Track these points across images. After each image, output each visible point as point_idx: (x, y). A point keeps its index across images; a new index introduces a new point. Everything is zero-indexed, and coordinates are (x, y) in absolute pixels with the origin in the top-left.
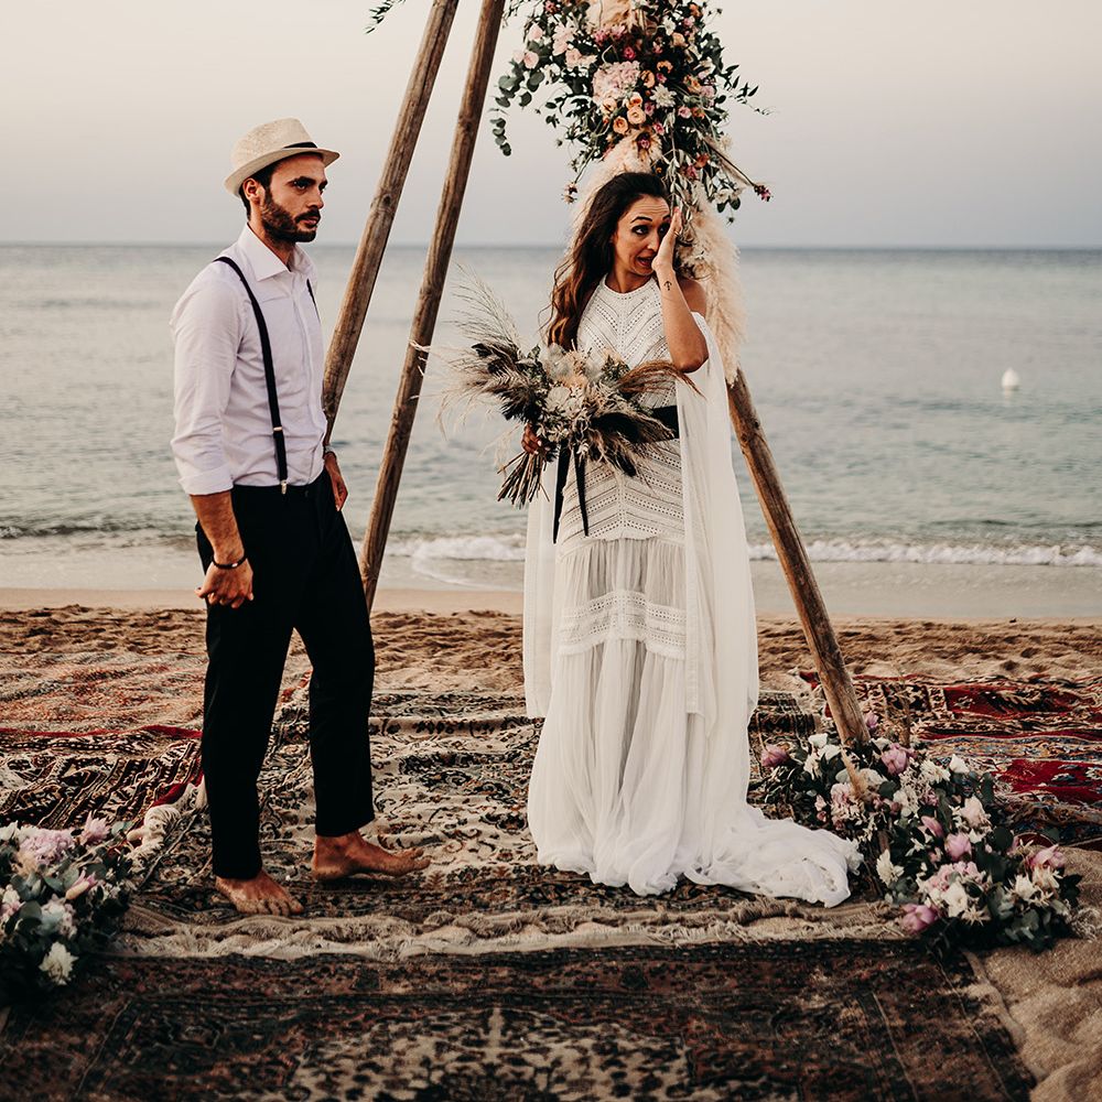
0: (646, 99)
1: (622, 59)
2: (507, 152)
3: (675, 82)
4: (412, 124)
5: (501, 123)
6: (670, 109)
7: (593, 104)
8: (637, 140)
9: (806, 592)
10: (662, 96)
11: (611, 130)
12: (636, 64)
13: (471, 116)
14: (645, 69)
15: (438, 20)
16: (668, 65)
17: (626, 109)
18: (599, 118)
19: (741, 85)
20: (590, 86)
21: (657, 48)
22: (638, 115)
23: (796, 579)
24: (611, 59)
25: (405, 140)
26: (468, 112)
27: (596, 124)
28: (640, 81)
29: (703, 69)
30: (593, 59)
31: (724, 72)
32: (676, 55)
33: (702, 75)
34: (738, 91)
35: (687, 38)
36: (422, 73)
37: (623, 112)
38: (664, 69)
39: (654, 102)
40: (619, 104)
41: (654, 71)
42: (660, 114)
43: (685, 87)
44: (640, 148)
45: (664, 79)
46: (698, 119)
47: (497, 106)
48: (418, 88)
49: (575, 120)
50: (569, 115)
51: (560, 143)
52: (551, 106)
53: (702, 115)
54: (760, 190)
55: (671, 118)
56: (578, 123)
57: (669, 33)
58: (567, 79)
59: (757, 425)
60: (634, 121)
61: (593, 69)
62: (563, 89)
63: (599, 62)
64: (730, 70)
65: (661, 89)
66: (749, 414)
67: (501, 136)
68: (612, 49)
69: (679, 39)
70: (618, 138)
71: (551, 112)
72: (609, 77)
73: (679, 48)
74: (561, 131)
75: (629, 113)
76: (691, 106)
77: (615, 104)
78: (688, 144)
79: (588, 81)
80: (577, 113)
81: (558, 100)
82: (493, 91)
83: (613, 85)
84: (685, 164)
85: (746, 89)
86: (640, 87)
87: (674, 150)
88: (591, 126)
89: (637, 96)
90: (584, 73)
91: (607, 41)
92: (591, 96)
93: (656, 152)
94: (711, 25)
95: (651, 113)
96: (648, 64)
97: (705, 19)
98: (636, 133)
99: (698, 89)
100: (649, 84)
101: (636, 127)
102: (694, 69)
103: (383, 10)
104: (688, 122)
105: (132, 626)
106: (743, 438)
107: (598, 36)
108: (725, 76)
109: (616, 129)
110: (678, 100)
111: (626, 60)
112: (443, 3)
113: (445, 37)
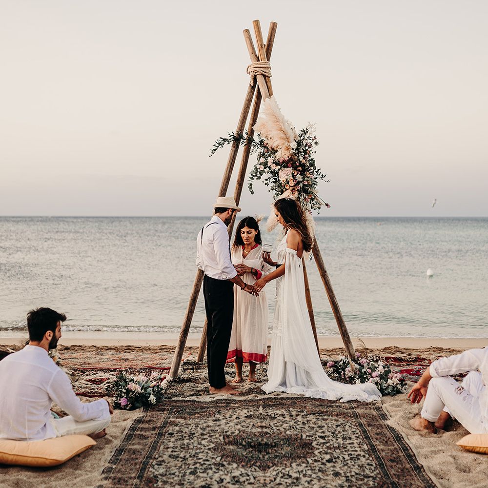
0: (294, 179)
1: (287, 167)
2: (252, 193)
3: (302, 173)
4: (225, 185)
5: (251, 185)
6: (301, 182)
7: (279, 180)
8: (292, 190)
10: (299, 178)
11: (284, 188)
12: (292, 168)
13: (241, 181)
14: (294, 170)
15: (233, 154)
16: (300, 168)
17: (289, 182)
18: (281, 184)
19: (321, 174)
20: (278, 174)
21: (297, 164)
22: (292, 183)
23: (337, 315)
24: (284, 167)
25: (224, 190)
26: (240, 180)
27: (280, 186)
28: (293, 174)
29: (310, 170)
30: (279, 167)
32: (303, 165)
34: (320, 176)
35: (306, 161)
36: (228, 170)
38: (299, 170)
39: (297, 180)
40: (287, 180)
41: (297, 170)
42: (298, 183)
43: (305, 175)
44: (293, 193)
45: (299, 173)
46: (309, 184)
47: (250, 179)
48: (227, 174)
50: (272, 183)
51: (270, 191)
52: (266, 180)
53: (311, 184)
54: (327, 205)
55: (301, 185)
56: (275, 185)
57: (301, 160)
58: (271, 172)
59: (326, 272)
60: (290, 185)
61: (279, 170)
62: (270, 175)
63: (281, 168)
64: (318, 170)
65: (299, 176)
66: (324, 269)
67: (251, 188)
68: (284, 164)
69: (304, 161)
70: (286, 190)
71: (266, 182)
72: (283, 172)
73: (304, 163)
74: (269, 187)
75: (290, 183)
76: (307, 181)
77: (285, 180)
78: (306, 192)
79: (277, 173)
80: (274, 182)
81: (268, 178)
83: (285, 175)
84: (305, 198)
85: (323, 175)
87: (302, 193)
88: (278, 186)
89: (292, 178)
90: (276, 171)
91: (284, 161)
92: (278, 177)
93: (296, 193)
94: (313, 156)
95: (296, 183)
96: (295, 168)
97: (311, 155)
98: (291, 188)
99: (309, 176)
100: (295, 174)
102: (308, 170)
103: (215, 150)
104: (306, 186)
106: (322, 276)
107: (281, 161)
108: (316, 172)
109: (286, 187)
110: (303, 179)
111: (289, 167)
112: (234, 149)
113: (235, 159)
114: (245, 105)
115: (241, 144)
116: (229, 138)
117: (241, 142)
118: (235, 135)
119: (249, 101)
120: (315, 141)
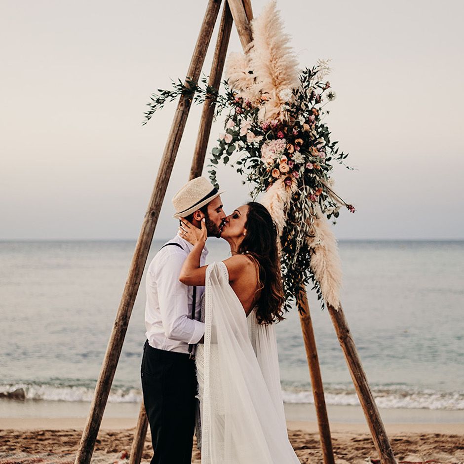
0: (289, 159)
1: (276, 138)
3: (304, 150)
4: (166, 173)
5: (214, 173)
6: (302, 165)
7: (261, 162)
8: (285, 181)
9: (374, 418)
10: (298, 158)
11: (271, 175)
12: (284, 140)
13: (198, 169)
14: (289, 143)
15: (179, 118)
16: (301, 141)
17: (279, 165)
18: (264, 169)
19: (339, 152)
20: (260, 152)
21: (295, 132)
22: (285, 168)
23: (368, 411)
24: (271, 138)
25: (163, 182)
26: (196, 167)
27: (263, 172)
28: (286, 150)
29: (319, 143)
30: (261, 138)
31: (330, 145)
32: (305, 135)
33: (319, 146)
34: (338, 156)
35: (311, 126)
36: (171, 146)
37: (277, 166)
38: (299, 143)
39: (294, 161)
40: (275, 162)
41: (294, 144)
42: (297, 167)
43: (310, 153)
44: (286, 185)
45: (299, 149)
46: (317, 169)
47: (211, 164)
48: (169, 154)
49: (252, 171)
50: (249, 168)
51: (244, 183)
52: (239, 163)
53: (319, 168)
54: (350, 207)
55: (302, 169)
56: (254, 172)
57: (301, 123)
58: (248, 149)
59: (348, 331)
60: (283, 170)
61: (261, 143)
62: (245, 154)
63: (264, 140)
64: (334, 144)
65: (297, 154)
66: (344, 325)
67: (214, 180)
68: (272, 133)
69: (307, 127)
70: (275, 180)
71: (239, 167)
72: (269, 148)
73: (306, 131)
74: (244, 177)
75: (280, 167)
76: (313, 162)
77: (273, 162)
78: (311, 182)
79: (259, 150)
80: (253, 167)
81: (243, 160)
82: (209, 156)
83: (272, 152)
84: (310, 194)
85: (342, 155)
86: (286, 153)
87: (304, 186)
88: (260, 174)
89: (284, 157)
90: (256, 145)
91: (269, 128)
92: (260, 157)
93: (294, 187)
94: (324, 120)
95: (292, 166)
96: (290, 140)
97: (320, 117)
98: (284, 177)
99: (317, 153)
100: (291, 151)
101: (284, 174)
102: (314, 143)
103: (150, 113)
104: (312, 171)
105: (24, 439)
106: (341, 338)
107: (264, 126)
108: (331, 147)
109: (273, 175)
110: (306, 160)
111: (279, 138)
112: (182, 109)
113: (183, 127)
114: (202, 31)
115: (194, 100)
116: (173, 90)
117: (195, 96)
118: (184, 83)
119: (209, 25)
120: (327, 91)
